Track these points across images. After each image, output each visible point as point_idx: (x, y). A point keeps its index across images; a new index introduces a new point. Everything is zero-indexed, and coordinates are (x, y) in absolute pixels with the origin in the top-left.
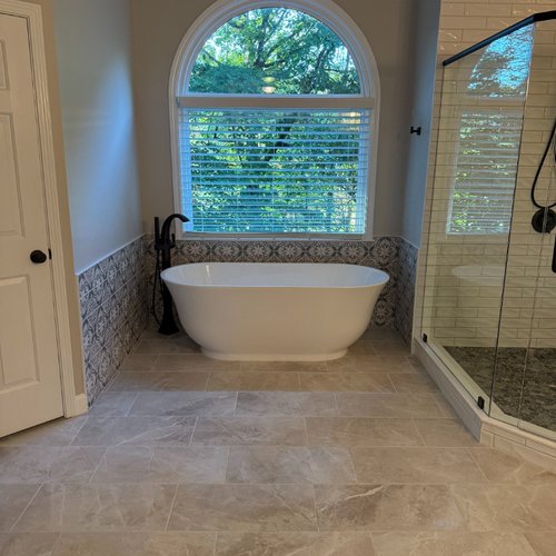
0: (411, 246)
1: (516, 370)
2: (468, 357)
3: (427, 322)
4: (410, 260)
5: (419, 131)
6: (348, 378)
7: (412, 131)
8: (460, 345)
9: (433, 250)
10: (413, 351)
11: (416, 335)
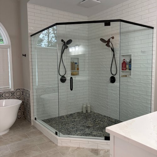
0: (27, 90)
1: (62, 122)
2: (49, 121)
3: (35, 114)
4: (28, 95)
5: (25, 55)
6: (11, 139)
7: (23, 55)
8: (46, 119)
9: (35, 91)
10: (32, 124)
11: (33, 118)
